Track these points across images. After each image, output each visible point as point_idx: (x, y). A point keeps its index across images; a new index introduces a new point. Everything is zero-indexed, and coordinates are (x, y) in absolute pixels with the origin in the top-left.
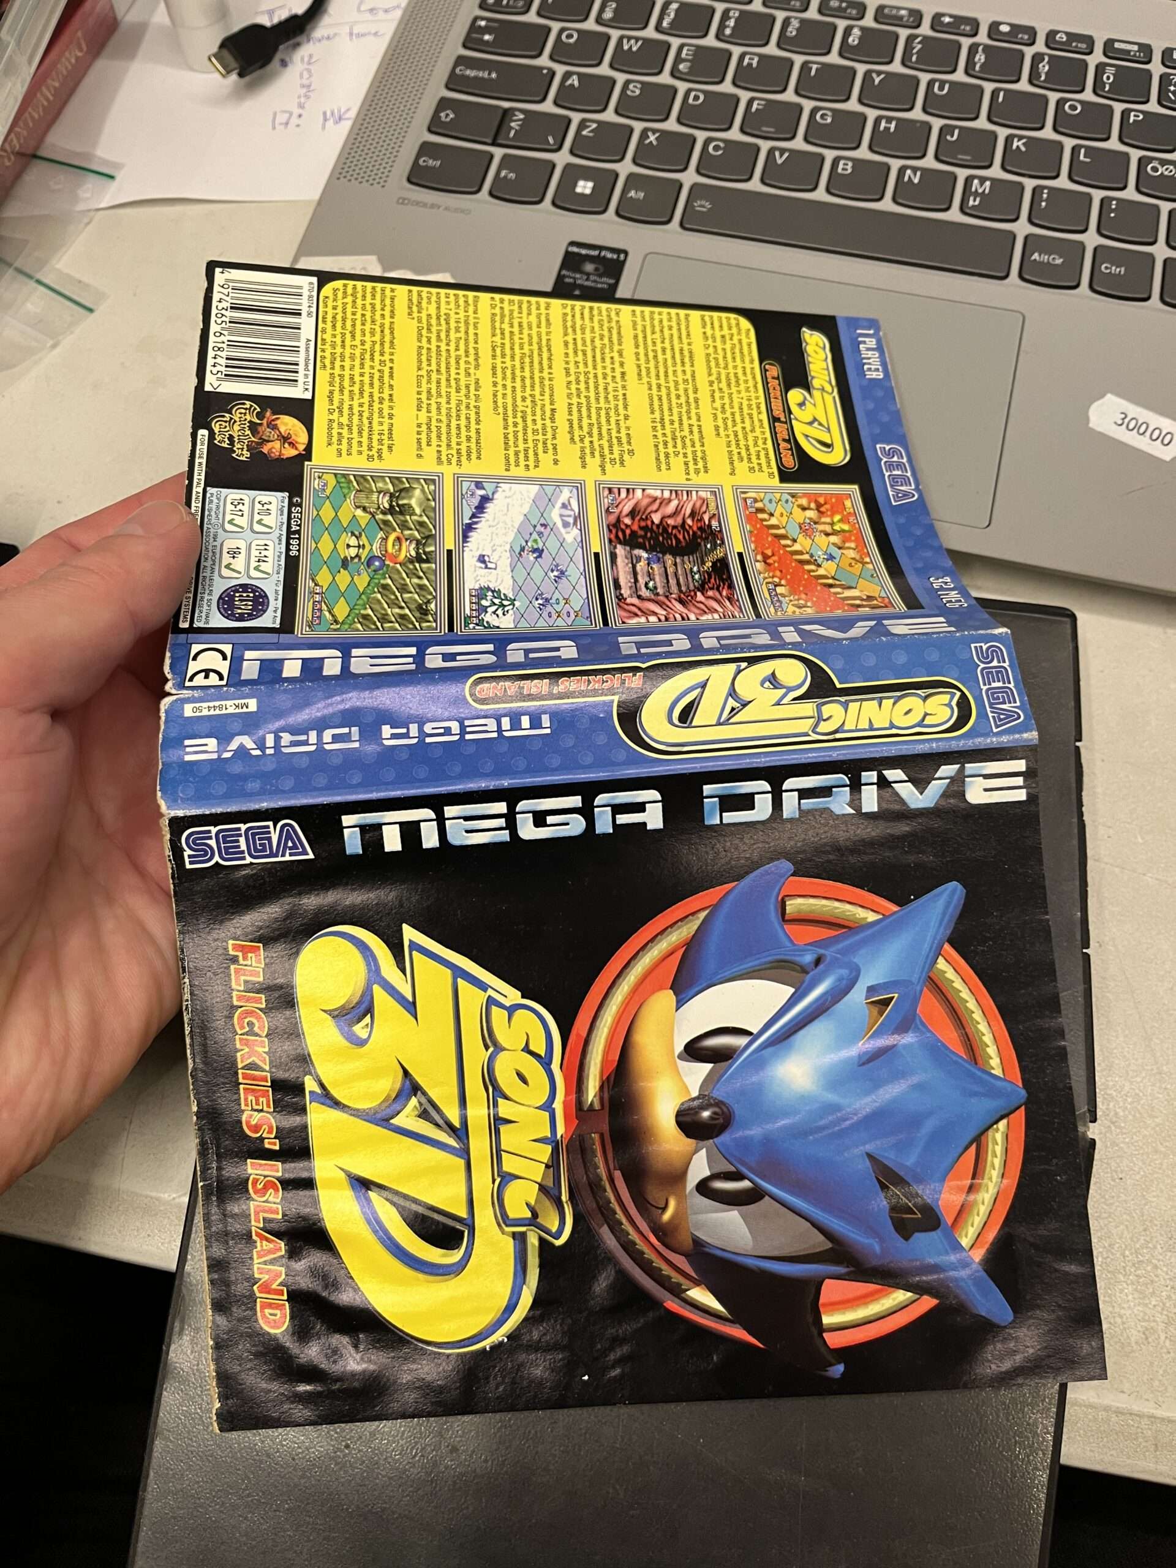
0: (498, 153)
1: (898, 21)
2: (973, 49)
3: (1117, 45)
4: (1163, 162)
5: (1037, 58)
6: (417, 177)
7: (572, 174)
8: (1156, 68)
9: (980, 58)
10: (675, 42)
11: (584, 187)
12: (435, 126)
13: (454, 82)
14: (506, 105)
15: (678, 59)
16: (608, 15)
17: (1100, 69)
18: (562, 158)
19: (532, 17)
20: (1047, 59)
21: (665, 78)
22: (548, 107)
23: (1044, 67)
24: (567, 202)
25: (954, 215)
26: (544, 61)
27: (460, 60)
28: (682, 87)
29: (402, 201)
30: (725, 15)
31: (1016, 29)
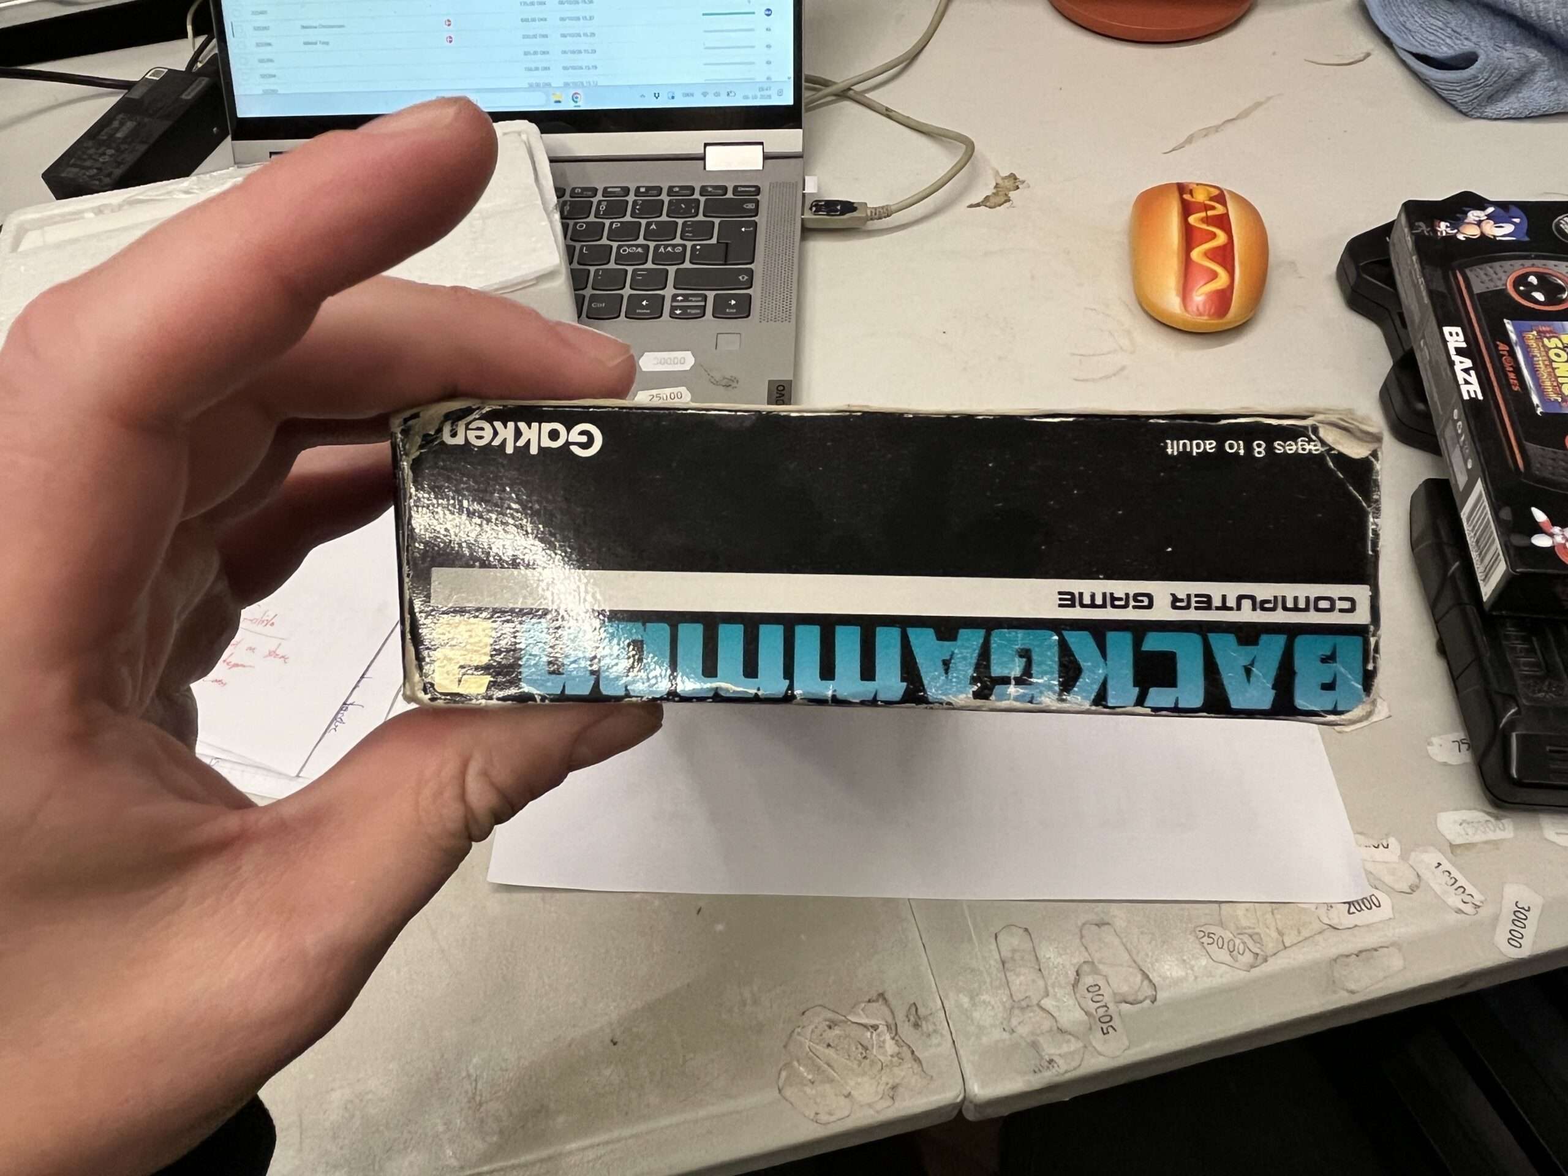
3: (609, 190)
4: (629, 246)
8: (631, 199)
17: (600, 202)
20: (569, 203)
23: (568, 208)
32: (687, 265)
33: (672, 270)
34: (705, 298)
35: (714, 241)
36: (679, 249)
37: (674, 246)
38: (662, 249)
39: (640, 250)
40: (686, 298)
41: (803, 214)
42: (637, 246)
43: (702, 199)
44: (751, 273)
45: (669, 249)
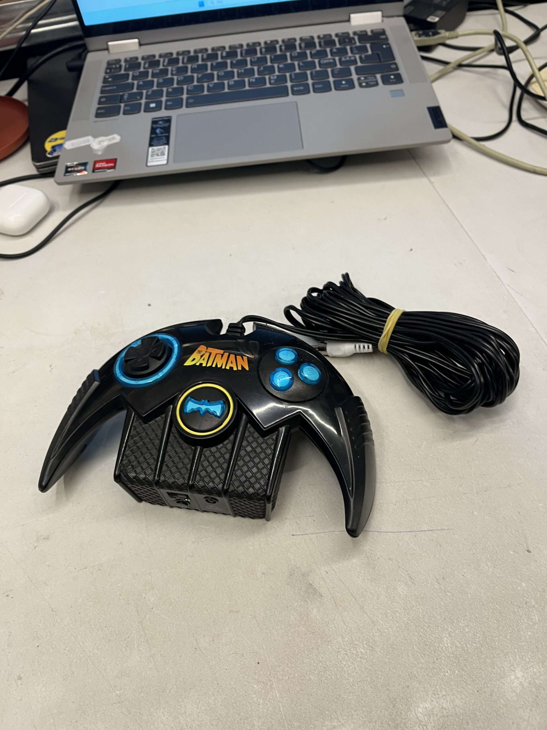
0: (122, 105)
1: (236, 48)
2: (261, 49)
3: (303, 38)
4: (324, 60)
5: (281, 47)
6: (98, 115)
7: (147, 104)
8: (316, 41)
9: (263, 50)
10: (170, 68)
11: (153, 105)
12: (100, 103)
13: (102, 92)
14: (121, 93)
15: (172, 71)
16: (147, 66)
17: (300, 45)
18: (143, 101)
19: (123, 72)
20: (283, 46)
21: (169, 76)
22: (135, 90)
23: (283, 48)
24: (148, 109)
25: (268, 85)
26: (130, 81)
27: (103, 87)
28: (175, 77)
29: (95, 122)
30: (183, 59)
31: (272, 42)
32: (359, 64)
33: (352, 68)
34: (376, 77)
35: (370, 52)
36: (353, 58)
37: (350, 57)
38: (343, 59)
39: (331, 61)
40: (366, 78)
41: (413, 38)
42: (329, 59)
43: (356, 38)
44: (395, 64)
45: (348, 59)
